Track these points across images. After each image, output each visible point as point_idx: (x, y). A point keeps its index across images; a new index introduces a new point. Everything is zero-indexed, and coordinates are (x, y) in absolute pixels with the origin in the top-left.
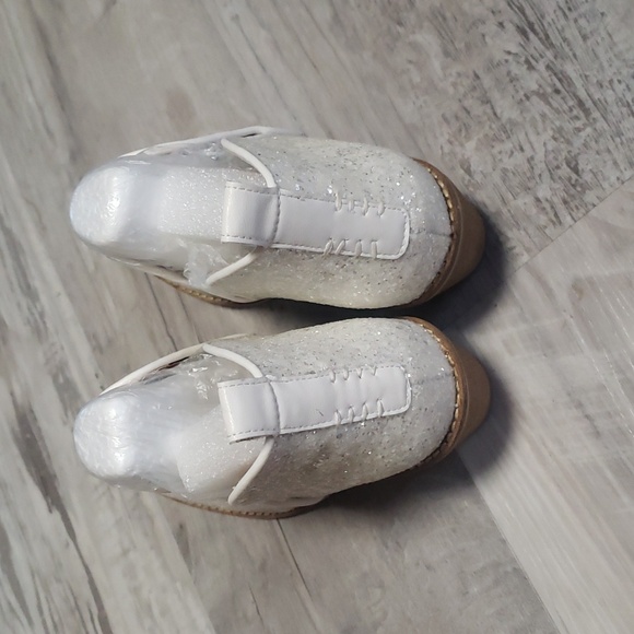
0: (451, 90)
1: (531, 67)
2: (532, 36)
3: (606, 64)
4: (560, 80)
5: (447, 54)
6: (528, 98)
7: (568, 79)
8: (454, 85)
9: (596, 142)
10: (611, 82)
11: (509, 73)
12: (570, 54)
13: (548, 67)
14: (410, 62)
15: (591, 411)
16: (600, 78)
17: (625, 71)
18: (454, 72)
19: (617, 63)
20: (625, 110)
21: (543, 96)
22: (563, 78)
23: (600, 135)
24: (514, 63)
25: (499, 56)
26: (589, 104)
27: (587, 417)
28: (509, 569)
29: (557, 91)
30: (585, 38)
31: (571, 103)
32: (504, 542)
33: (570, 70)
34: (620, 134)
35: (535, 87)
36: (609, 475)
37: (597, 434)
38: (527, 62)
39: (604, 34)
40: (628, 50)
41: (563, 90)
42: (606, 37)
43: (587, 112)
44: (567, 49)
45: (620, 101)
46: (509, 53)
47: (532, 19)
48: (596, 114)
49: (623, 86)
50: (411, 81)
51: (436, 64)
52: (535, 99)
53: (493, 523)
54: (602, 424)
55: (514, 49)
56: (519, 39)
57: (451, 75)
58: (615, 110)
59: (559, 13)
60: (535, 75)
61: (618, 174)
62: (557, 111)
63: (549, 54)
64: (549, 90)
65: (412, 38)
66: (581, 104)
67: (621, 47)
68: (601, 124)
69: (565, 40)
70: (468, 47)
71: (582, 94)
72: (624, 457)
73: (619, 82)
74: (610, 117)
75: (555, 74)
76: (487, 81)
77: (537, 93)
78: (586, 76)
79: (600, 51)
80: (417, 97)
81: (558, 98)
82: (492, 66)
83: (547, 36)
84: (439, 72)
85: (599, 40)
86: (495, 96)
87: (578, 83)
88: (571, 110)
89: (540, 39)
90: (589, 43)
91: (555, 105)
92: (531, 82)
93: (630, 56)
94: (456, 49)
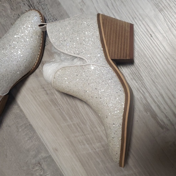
0: (13, 17)
2: (31, 7)
3: (47, 15)
5: (12, 9)
8: (14, 16)
10: (49, 19)
14: (3, 10)
15: (46, 89)
17: (51, 18)
19: (50, 15)
27: (45, 90)
28: (28, 124)
30: (43, 9)
32: (27, 119)
36: (50, 102)
37: (47, 94)
39: (47, 9)
42: (48, 10)
47: (31, 4)
49: (51, 21)
50: (3, 14)
51: (9, 11)
53: (25, 115)
54: (48, 92)
56: (28, 8)
57: (13, 14)
59: (37, 3)
65: (3, 4)
67: (51, 12)
70: (17, 8)
72: (53, 98)
79: (46, 12)
80: (5, 18)
83: (35, 8)
84: (10, 13)
85: (46, 10)
93: (52, 14)
94: (14, 8)
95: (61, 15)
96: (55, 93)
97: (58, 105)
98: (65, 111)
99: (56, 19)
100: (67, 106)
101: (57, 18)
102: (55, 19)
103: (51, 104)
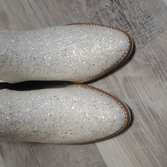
0: (89, 17)
1: (113, 11)
2: (114, 2)
3: (136, 12)
4: (122, 16)
5: (88, 5)
6: (112, 21)
7: (125, 15)
8: (90, 15)
9: (133, 35)
10: (138, 17)
11: (107, 12)
12: (126, 8)
13: (119, 12)
14: (77, 7)
16: (135, 16)
17: (142, 14)
18: (90, 11)
19: (140, 11)
20: (142, 26)
21: (117, 20)
22: (123, 15)
23: (134, 33)
24: (108, 10)
25: (104, 7)
26: (131, 24)
28: (102, 164)
29: (121, 19)
30: (130, 3)
31: (125, 23)
32: (101, 156)
33: (126, 13)
34: (140, 33)
35: (114, 17)
36: (133, 137)
38: (112, 9)
39: (136, 2)
40: (143, 8)
41: (123, 19)
42: (137, 3)
43: (130, 26)
44: (125, 6)
45: (141, 23)
46: (107, 6)
48: (133, 27)
49: (142, 19)
50: (76, 13)
51: (84, 8)
52: (114, 21)
56: (110, 2)
57: (89, 12)
58: (139, 26)
60: (115, 14)
61: (139, 45)
62: (121, 25)
63: (119, 7)
64: (119, 19)
66: (128, 23)
67: (141, 6)
68: (134, 30)
69: (124, 3)
70: (94, 3)
71: (129, 20)
72: (138, 132)
73: (140, 17)
74: (137, 28)
75: (121, 14)
76: (100, 15)
77: (115, 19)
78: (130, 15)
79: (135, 7)
80: (78, 18)
81: (121, 21)
82: (101, 10)
83: (119, 2)
84: (85, 11)
85: (135, 4)
86: (102, 19)
87: (128, 17)
88: (125, 25)
89: (117, 3)
90: (131, 5)
91: (120, 23)
92: (113, 15)
93: (144, 9)
94: (91, 4)
95: (157, 10)
96: (141, 124)
97: (145, 143)
98: (155, 154)
99: (149, 16)
100: (159, 146)
101: (150, 14)
102: (146, 16)
103: (135, 140)
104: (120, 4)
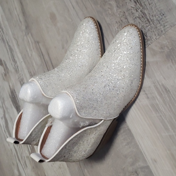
0: (118, 16)
1: (137, 11)
2: (137, 3)
3: (154, 11)
4: (143, 14)
5: (117, 6)
6: (136, 18)
7: (145, 14)
8: (119, 14)
9: (151, 29)
10: (155, 15)
11: (132, 12)
12: (146, 8)
13: (141, 11)
14: (109, 8)
15: (147, 92)
16: (153, 14)
17: (158, 13)
18: (119, 11)
19: (157, 11)
20: (158, 22)
21: (139, 18)
22: (144, 14)
23: (152, 28)
24: (133, 10)
25: (130, 8)
26: (150, 20)
27: (146, 94)
28: (127, 129)
29: (143, 17)
30: (149, 4)
31: (146, 20)
33: (146, 12)
34: (156, 28)
35: (138, 16)
36: (150, 107)
37: (148, 98)
38: (136, 9)
39: (154, 4)
41: (144, 16)
42: (155, 4)
43: (149, 22)
44: (145, 7)
45: (157, 20)
46: (132, 7)
48: (151, 23)
49: (158, 16)
50: (109, 13)
51: (115, 9)
52: (137, 19)
54: (149, 95)
55: (133, 6)
56: (134, 4)
57: (118, 12)
58: (156, 22)
60: (138, 13)
61: (156, 37)
62: (143, 22)
63: (141, 8)
64: (141, 16)
65: (109, 2)
66: (148, 20)
67: (158, 7)
68: (152, 25)
69: (145, 5)
70: (122, 5)
71: (148, 18)
72: (154, 103)
73: (157, 15)
74: (155, 24)
75: (143, 13)
76: (127, 14)
77: (138, 17)
78: (149, 14)
79: (153, 8)
80: (110, 17)
81: (143, 18)
82: (128, 10)
83: (141, 4)
84: (116, 11)
86: (128, 17)
87: (148, 15)
88: (146, 22)
89: (139, 4)
90: (151, 6)
91: (142, 20)
92: (137, 14)
93: (160, 9)
94: (120, 6)
95: (170, 9)
96: (157, 98)
97: (159, 111)
98: (167, 119)
99: (163, 15)
100: (170, 113)
101: (164, 13)
102: (162, 14)
103: (152, 110)
104: (142, 6)
